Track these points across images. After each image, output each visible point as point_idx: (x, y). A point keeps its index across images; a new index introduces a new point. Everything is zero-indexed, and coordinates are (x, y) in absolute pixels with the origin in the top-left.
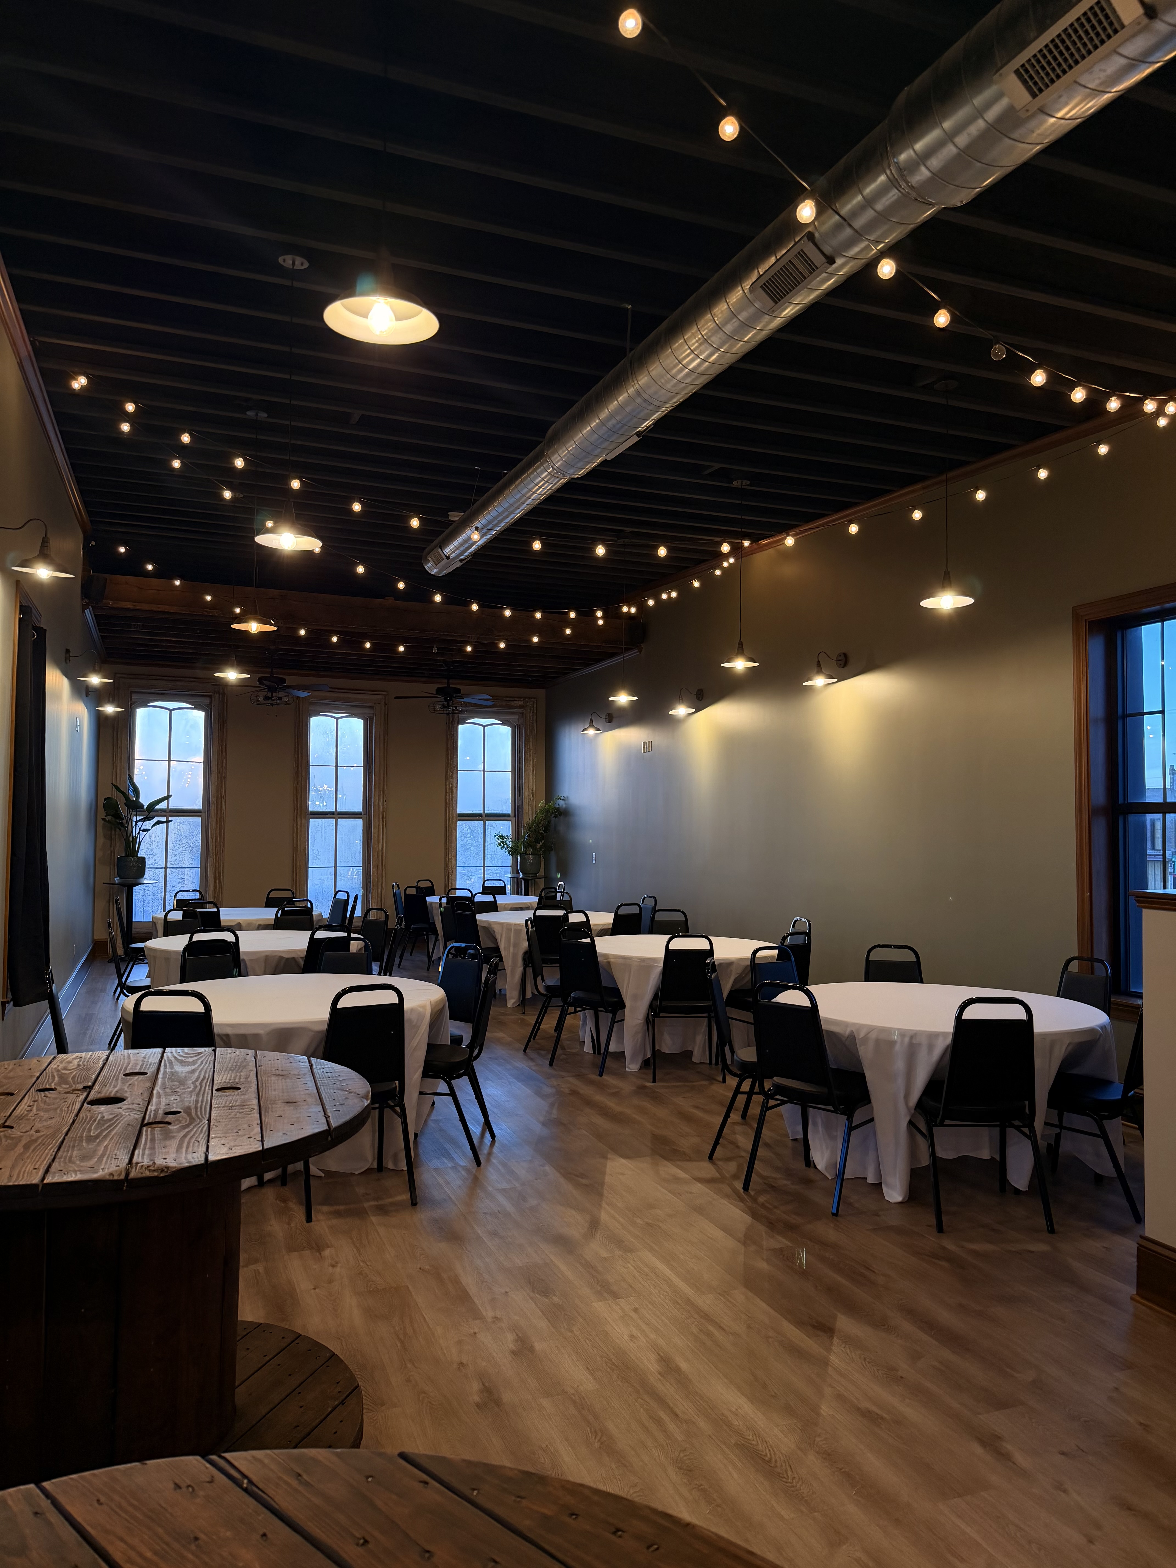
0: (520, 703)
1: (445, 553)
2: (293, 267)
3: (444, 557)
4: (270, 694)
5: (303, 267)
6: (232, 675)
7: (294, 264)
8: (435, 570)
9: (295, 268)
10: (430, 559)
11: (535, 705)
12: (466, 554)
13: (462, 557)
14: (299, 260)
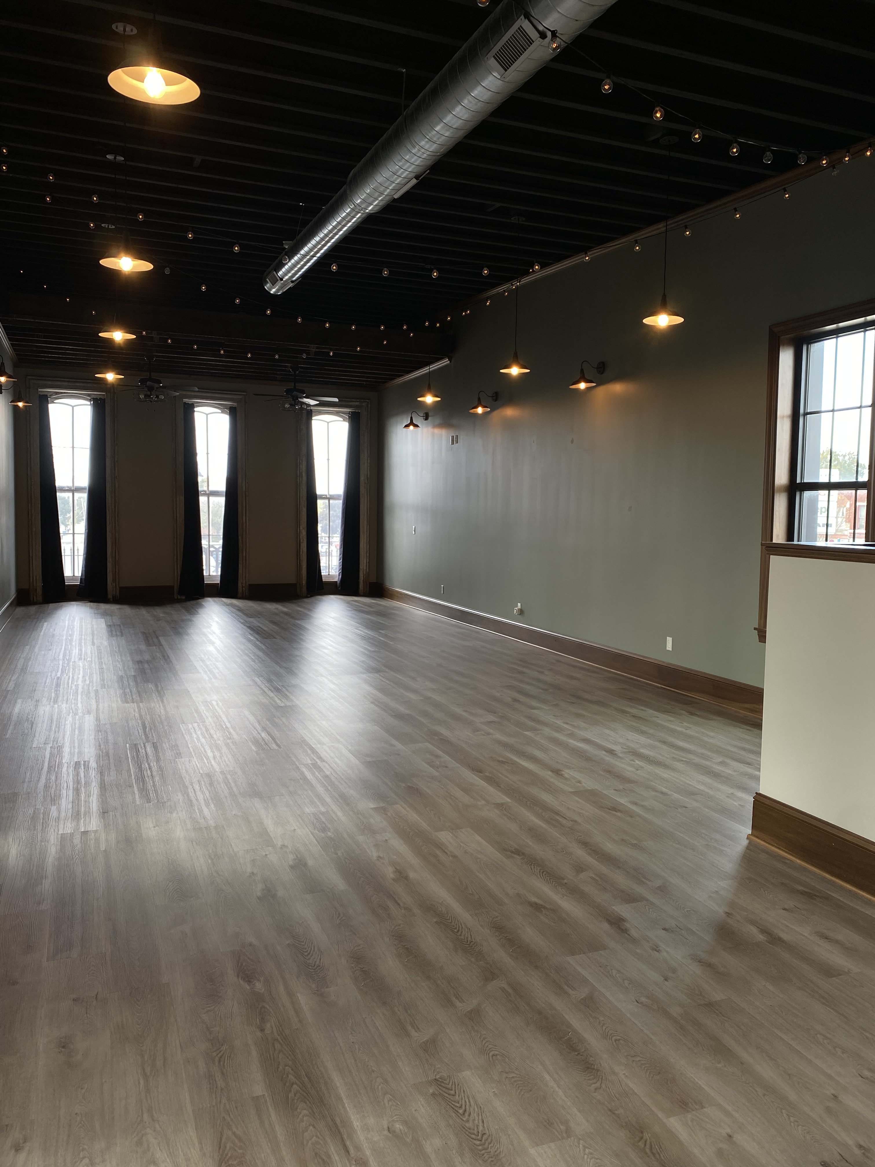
0: (357, 403)
1: (279, 275)
2: (124, 33)
3: (279, 279)
4: (149, 393)
5: (132, 34)
6: (111, 377)
7: (125, 30)
8: (274, 290)
9: (126, 33)
10: (268, 280)
11: (369, 406)
12: (297, 276)
13: (294, 279)
14: (128, 28)
